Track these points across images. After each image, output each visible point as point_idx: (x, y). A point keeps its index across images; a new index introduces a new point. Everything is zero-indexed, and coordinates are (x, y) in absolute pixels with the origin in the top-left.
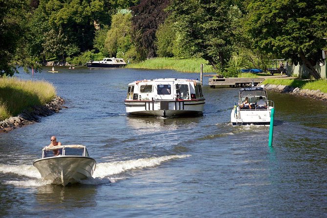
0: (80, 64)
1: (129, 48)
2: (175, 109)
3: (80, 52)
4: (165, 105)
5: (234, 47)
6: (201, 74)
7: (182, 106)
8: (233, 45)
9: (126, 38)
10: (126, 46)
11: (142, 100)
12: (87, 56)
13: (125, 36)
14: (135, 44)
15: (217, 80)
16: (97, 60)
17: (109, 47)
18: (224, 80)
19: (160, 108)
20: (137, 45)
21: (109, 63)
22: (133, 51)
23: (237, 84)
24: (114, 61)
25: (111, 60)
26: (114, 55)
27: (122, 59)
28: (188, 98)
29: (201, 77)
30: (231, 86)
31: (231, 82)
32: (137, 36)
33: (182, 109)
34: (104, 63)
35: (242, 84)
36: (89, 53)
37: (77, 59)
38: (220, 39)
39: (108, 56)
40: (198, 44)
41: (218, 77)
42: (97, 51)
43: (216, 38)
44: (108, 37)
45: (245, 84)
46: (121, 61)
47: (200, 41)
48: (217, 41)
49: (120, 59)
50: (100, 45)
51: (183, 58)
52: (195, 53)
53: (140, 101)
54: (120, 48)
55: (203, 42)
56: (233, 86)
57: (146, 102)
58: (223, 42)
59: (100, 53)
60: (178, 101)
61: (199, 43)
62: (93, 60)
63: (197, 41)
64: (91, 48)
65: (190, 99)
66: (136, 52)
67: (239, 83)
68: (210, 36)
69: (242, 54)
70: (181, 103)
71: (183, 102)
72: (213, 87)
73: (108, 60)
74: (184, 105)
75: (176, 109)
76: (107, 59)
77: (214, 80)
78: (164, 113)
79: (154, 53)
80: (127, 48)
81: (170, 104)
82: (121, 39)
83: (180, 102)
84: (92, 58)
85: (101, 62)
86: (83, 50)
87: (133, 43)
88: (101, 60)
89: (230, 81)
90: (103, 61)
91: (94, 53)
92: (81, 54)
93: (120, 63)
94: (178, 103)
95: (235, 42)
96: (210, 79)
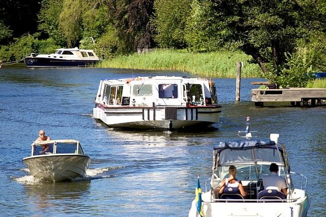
0: (13, 58)
1: (103, 31)
2: (185, 119)
3: (13, 37)
4: (171, 112)
5: (301, 30)
6: (238, 81)
7: (195, 115)
8: (297, 26)
9: (98, 11)
10: (99, 27)
11: (137, 106)
12: (25, 45)
13: (97, 8)
14: (117, 22)
15: (267, 93)
16: (43, 52)
17: (66, 28)
18: (280, 92)
19: (164, 117)
20: (119, 26)
21: (67, 57)
22: (111, 36)
23: (305, 100)
24: (76, 55)
25: (70, 53)
26: (76, 44)
27: (91, 51)
28: (202, 103)
29: (238, 86)
30: (293, 103)
31: (294, 95)
32: (118, 8)
33: (194, 119)
34: (58, 58)
35: (313, 100)
36: (29, 39)
37: (7, 50)
38: (274, 15)
39: (64, 45)
40: (232, 25)
41: (270, 87)
42: (44, 36)
43: (266, 14)
44: (66, 9)
45: (319, 99)
46: (90, 54)
47: (236, 18)
48: (269, 19)
49: (87, 51)
50: (50, 25)
51: (204, 49)
52: (226, 40)
53: (134, 107)
54: (88, 30)
55: (241, 21)
56: (298, 104)
57: (143, 109)
58: (280, 21)
59: (50, 40)
60: (189, 107)
61: (234, 22)
62: (38, 53)
63: (230, 19)
64: (33, 30)
65: (205, 105)
66: (117, 38)
67: (309, 99)
68: (255, 10)
69: (316, 44)
70: (194, 111)
71: (197, 108)
72: (259, 104)
73: (65, 53)
74: (197, 113)
75: (187, 119)
76: (63, 50)
77: (262, 93)
78: (171, 125)
79: (151, 40)
80: (101, 31)
81: (178, 112)
82: (89, 13)
83: (192, 109)
84: (36, 49)
85: (52, 56)
86: (18, 33)
87: (111, 21)
88: (51, 53)
89: (292, 94)
90: (56, 55)
91: (40, 38)
92: (14, 41)
93: (89, 58)
94: (189, 111)
95: (302, 20)
96: (254, 90)
